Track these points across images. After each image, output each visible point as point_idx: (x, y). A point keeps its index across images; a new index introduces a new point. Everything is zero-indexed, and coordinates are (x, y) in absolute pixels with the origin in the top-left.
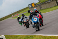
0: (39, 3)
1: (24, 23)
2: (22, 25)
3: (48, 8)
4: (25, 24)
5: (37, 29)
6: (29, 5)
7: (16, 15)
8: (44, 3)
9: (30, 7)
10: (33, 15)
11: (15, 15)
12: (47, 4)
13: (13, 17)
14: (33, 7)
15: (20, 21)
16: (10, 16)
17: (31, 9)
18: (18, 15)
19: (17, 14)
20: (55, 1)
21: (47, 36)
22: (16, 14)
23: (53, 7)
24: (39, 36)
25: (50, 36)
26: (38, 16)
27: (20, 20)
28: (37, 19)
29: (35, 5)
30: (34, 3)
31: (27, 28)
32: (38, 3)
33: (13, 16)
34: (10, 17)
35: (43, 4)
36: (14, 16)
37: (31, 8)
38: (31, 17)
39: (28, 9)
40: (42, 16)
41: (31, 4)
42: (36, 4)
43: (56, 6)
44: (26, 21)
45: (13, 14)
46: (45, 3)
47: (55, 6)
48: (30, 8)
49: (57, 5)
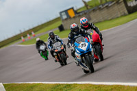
0: (85, 9)
1: (55, 54)
2: (47, 59)
3: (105, 20)
4: (57, 55)
5: (88, 69)
6: (61, 13)
7: (32, 37)
8: (97, 8)
9: (65, 17)
10: (77, 35)
11: (28, 36)
12: (105, 12)
13: (24, 41)
14: (70, 18)
15: (42, 51)
16: (16, 38)
17: (65, 22)
18: (34, 36)
19: (33, 33)
20: (123, 5)
21: (104, 86)
22: (31, 34)
23: (118, 17)
24: (85, 85)
25: (112, 86)
26: (89, 36)
27: (42, 47)
28: (87, 44)
29: (76, 12)
30: (73, 8)
31: (62, 65)
32: (83, 7)
33: (23, 38)
34: (16, 40)
35: (94, 10)
36: (26, 39)
37: (66, 19)
38: (72, 40)
39: (59, 23)
40: (101, 35)
41: (66, 11)
42: (79, 11)
43: (125, 15)
44: (59, 50)
45: (24, 34)
46: (100, 9)
47: (122, 16)
48: (63, 20)
49: (126, 12)
